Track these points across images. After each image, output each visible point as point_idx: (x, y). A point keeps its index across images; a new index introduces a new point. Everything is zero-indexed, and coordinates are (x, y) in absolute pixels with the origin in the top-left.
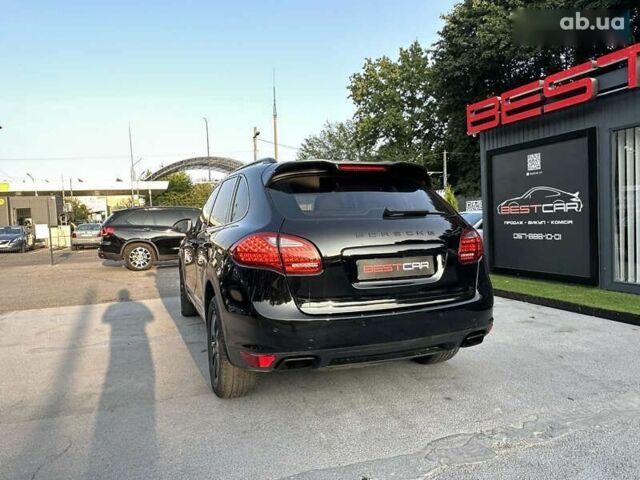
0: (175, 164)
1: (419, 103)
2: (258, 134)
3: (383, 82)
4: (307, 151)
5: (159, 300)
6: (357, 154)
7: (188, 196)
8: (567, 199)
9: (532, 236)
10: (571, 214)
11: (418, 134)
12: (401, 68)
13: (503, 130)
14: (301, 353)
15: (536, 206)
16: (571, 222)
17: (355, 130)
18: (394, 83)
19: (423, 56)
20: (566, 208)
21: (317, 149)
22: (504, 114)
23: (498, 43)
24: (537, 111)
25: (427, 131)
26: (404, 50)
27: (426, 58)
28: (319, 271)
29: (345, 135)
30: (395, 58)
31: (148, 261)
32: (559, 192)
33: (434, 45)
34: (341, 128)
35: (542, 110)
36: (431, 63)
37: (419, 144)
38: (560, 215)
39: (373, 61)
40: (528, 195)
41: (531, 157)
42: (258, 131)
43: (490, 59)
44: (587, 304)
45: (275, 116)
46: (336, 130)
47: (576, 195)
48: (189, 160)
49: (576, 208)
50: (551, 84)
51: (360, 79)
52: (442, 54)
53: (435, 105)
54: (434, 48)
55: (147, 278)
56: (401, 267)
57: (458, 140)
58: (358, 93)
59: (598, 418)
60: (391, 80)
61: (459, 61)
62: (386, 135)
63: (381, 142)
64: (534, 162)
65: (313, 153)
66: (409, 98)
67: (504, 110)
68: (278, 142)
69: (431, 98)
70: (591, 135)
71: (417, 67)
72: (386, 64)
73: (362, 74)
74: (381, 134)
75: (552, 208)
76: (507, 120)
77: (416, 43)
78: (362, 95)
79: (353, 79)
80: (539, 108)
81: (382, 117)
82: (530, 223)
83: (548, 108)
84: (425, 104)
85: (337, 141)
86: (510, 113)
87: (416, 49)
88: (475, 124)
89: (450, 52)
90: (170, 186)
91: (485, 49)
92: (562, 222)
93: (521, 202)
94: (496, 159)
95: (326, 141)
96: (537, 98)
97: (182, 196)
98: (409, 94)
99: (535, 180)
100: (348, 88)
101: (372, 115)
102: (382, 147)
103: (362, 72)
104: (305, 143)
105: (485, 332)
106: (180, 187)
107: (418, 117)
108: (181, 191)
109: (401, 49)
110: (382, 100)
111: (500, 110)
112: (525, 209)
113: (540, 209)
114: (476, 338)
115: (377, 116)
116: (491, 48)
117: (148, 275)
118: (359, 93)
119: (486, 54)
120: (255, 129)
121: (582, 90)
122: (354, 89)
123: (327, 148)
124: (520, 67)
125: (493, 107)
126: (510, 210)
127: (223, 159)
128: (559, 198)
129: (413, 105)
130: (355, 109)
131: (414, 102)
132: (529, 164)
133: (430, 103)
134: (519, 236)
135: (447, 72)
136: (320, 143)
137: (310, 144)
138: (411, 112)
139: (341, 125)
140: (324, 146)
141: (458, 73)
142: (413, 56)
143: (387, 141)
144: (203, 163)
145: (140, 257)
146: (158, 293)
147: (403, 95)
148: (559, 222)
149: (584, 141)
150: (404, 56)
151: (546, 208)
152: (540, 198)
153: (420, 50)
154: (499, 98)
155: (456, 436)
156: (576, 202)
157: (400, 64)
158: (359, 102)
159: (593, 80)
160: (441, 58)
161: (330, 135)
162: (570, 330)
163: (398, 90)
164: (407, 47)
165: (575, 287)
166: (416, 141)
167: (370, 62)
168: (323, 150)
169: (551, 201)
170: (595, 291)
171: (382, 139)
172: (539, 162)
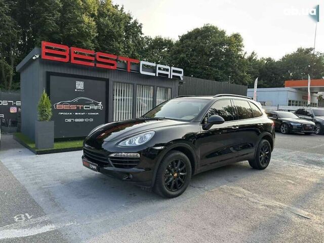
8: (97, 104)
10: (98, 110)
15: (80, 106)
16: (98, 114)
20: (96, 108)
22: (72, 58)
24: (92, 64)
32: (93, 101)
35: (95, 65)
38: (93, 110)
40: (76, 100)
41: (78, 83)
47: (100, 103)
49: (100, 108)
64: (80, 85)
67: (72, 56)
70: (107, 81)
75: (89, 107)
82: (76, 114)
83: (98, 65)
92: (94, 114)
93: (71, 104)
94: (53, 78)
96: (93, 58)
112: (74, 107)
126: (63, 107)
128: (92, 103)
132: (77, 86)
134: (69, 120)
148: (92, 114)
151: (85, 107)
152: (82, 102)
156: (100, 106)
169: (89, 104)
172: (83, 86)
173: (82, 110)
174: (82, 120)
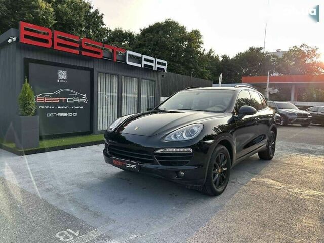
8: (81, 97)
9: (60, 115)
10: (82, 104)
15: (63, 99)
16: (82, 107)
20: (80, 101)
22: (55, 43)
32: (76, 93)
38: (77, 104)
40: (59, 92)
47: (85, 95)
49: (84, 101)
64: (63, 75)
75: (73, 100)
76: (57, 47)
80: (79, 51)
82: (59, 107)
92: (78, 107)
93: (53, 96)
112: (56, 100)
113: (66, 100)
126: (45, 100)
128: (76, 96)
132: (59, 75)
134: (51, 115)
148: (76, 108)
151: (69, 100)
156: (84, 98)
169: (72, 96)
173: (65, 104)
174: (65, 115)
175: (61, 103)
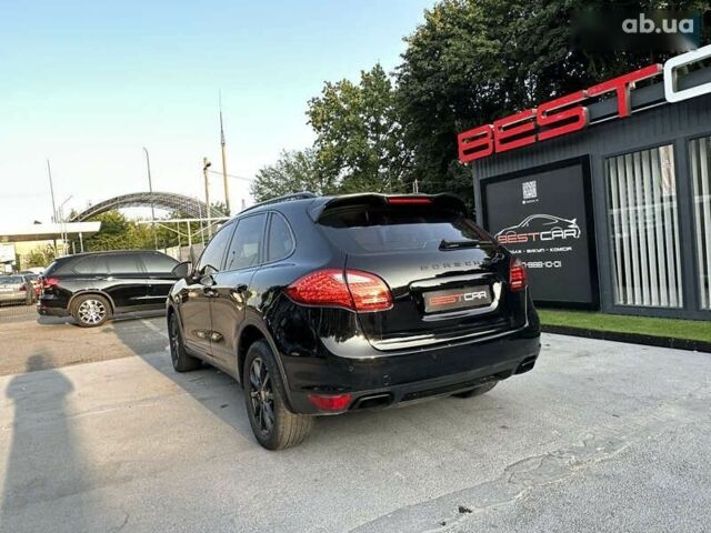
0: (108, 202)
1: (384, 129)
2: (209, 165)
3: (345, 106)
4: (263, 183)
5: (138, 357)
6: (319, 185)
7: (124, 238)
8: (565, 226)
9: (532, 265)
10: (570, 240)
11: (385, 163)
12: (364, 92)
13: (496, 158)
14: (377, 391)
15: (534, 234)
16: (570, 248)
17: (314, 160)
18: (356, 108)
19: (386, 80)
20: (564, 234)
21: (274, 181)
22: (497, 143)
23: (465, 66)
24: (532, 139)
25: (393, 159)
26: (366, 72)
27: (389, 82)
28: (389, 305)
29: (304, 164)
30: (356, 81)
31: (101, 314)
32: (556, 219)
33: (397, 68)
34: (300, 157)
35: (537, 138)
36: (394, 86)
37: (387, 173)
38: (559, 242)
39: (333, 85)
40: (525, 223)
41: (526, 185)
42: (207, 162)
43: (457, 84)
44: (596, 328)
45: (223, 144)
46: (294, 160)
47: (574, 221)
48: (124, 197)
49: (574, 235)
50: (543, 113)
51: (319, 104)
52: (407, 78)
53: (402, 131)
54: (399, 71)
55: (105, 335)
56: (463, 297)
57: (426, 168)
58: (317, 118)
59: (647, 429)
60: (353, 105)
61: (425, 85)
62: (351, 164)
63: (345, 171)
64: (530, 190)
65: (269, 185)
66: (373, 124)
67: (497, 139)
68: (228, 173)
69: (396, 124)
70: (585, 162)
71: (380, 91)
72: (346, 87)
73: (321, 98)
74: (345, 163)
75: (550, 236)
76: (501, 148)
77: (378, 66)
78: (323, 121)
79: (312, 104)
80: (534, 136)
81: (346, 144)
82: (529, 251)
83: (542, 136)
84: (390, 131)
85: (295, 172)
86: (503, 141)
87: (378, 72)
88: (467, 152)
89: (415, 76)
90: (102, 228)
91: (450, 74)
92: (561, 249)
93: (519, 231)
94: (491, 188)
95: (284, 172)
96: (532, 126)
97: (116, 238)
98: (372, 119)
99: (533, 207)
100: (307, 113)
101: (334, 143)
102: (345, 178)
103: (322, 96)
104: (260, 174)
105: (535, 357)
106: (114, 228)
107: (384, 144)
108: (114, 233)
109: (363, 72)
110: (344, 126)
111: (493, 138)
112: (523, 238)
113: (538, 237)
114: (527, 365)
115: (339, 144)
116: (457, 72)
117: (106, 331)
118: (319, 119)
119: (453, 79)
120: (205, 159)
121: (575, 119)
122: (314, 114)
123: (285, 179)
124: (486, 92)
125: (485, 135)
126: (508, 239)
127: (165, 195)
128: (556, 225)
129: (378, 132)
130: (316, 136)
131: (378, 128)
132: (525, 192)
133: (396, 130)
135: (413, 96)
136: (276, 173)
137: (265, 176)
138: (376, 139)
139: (300, 153)
140: (282, 177)
141: (424, 98)
142: (375, 79)
143: (351, 170)
144: (141, 199)
145: (91, 310)
146: (130, 350)
147: (367, 121)
148: (558, 249)
149: (578, 168)
150: (366, 80)
151: (544, 236)
152: (537, 226)
153: (382, 73)
154: (492, 126)
155: (528, 459)
156: (574, 229)
157: (361, 88)
158: (319, 129)
159: (585, 108)
160: (405, 81)
161: (288, 166)
162: (588, 354)
163: (361, 116)
164: (368, 70)
165: (578, 314)
166: (382, 170)
167: (329, 86)
168: (281, 182)
169: (548, 228)
170: (598, 315)
171: (347, 168)
172: (535, 190)
173: (538, 244)
174: (539, 265)
175: (531, 244)
